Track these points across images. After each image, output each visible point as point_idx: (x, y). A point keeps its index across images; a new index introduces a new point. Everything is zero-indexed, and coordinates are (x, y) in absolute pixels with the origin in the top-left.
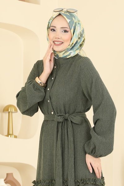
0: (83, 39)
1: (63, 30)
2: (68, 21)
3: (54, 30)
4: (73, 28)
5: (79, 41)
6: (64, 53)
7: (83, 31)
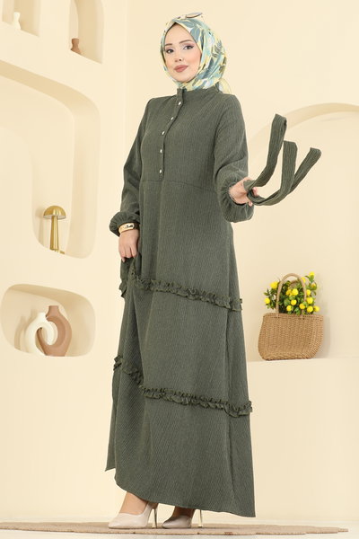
0: (222, 57)
1: (184, 45)
2: (189, 29)
3: (172, 51)
4: (199, 39)
5: (215, 60)
6: (194, 83)
7: (220, 44)
